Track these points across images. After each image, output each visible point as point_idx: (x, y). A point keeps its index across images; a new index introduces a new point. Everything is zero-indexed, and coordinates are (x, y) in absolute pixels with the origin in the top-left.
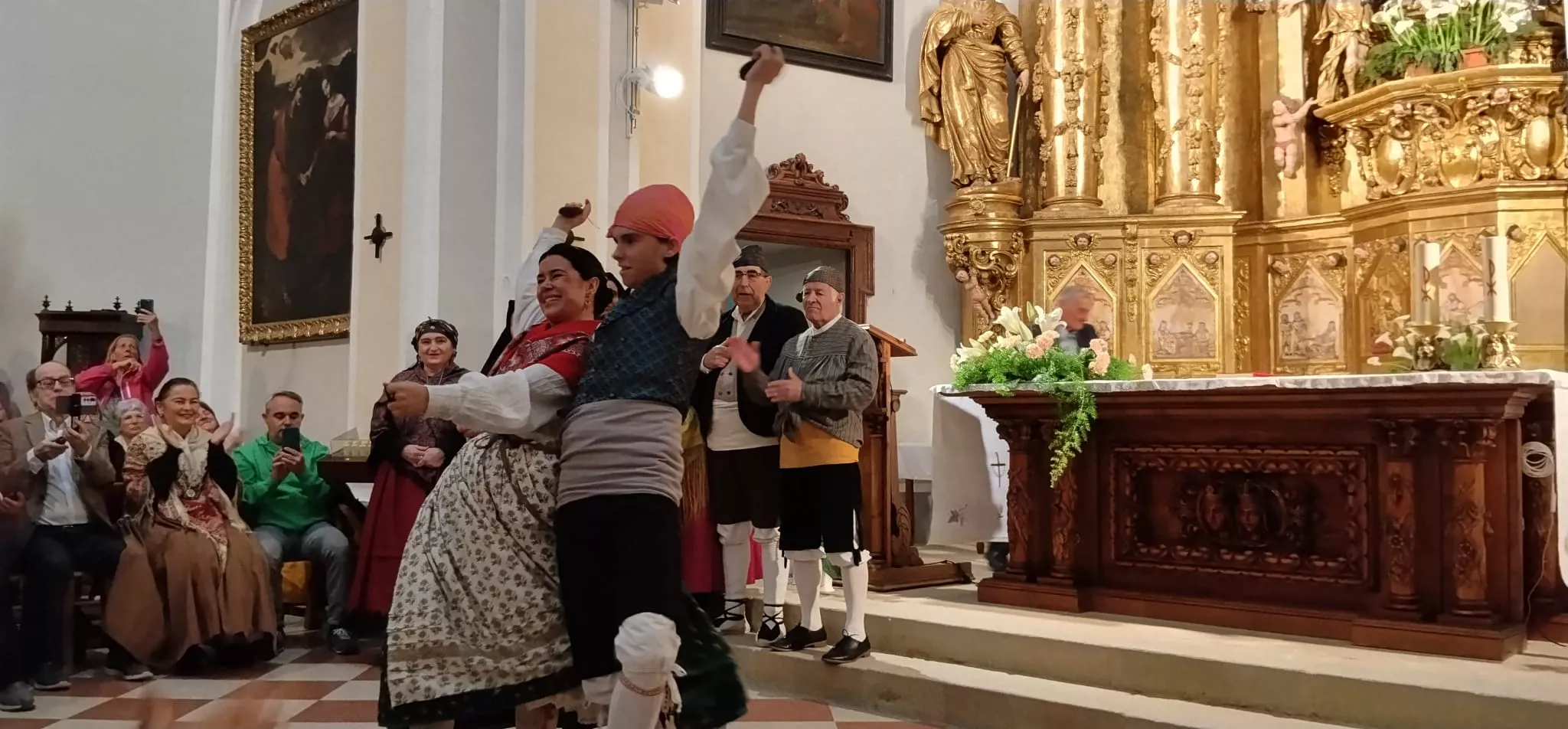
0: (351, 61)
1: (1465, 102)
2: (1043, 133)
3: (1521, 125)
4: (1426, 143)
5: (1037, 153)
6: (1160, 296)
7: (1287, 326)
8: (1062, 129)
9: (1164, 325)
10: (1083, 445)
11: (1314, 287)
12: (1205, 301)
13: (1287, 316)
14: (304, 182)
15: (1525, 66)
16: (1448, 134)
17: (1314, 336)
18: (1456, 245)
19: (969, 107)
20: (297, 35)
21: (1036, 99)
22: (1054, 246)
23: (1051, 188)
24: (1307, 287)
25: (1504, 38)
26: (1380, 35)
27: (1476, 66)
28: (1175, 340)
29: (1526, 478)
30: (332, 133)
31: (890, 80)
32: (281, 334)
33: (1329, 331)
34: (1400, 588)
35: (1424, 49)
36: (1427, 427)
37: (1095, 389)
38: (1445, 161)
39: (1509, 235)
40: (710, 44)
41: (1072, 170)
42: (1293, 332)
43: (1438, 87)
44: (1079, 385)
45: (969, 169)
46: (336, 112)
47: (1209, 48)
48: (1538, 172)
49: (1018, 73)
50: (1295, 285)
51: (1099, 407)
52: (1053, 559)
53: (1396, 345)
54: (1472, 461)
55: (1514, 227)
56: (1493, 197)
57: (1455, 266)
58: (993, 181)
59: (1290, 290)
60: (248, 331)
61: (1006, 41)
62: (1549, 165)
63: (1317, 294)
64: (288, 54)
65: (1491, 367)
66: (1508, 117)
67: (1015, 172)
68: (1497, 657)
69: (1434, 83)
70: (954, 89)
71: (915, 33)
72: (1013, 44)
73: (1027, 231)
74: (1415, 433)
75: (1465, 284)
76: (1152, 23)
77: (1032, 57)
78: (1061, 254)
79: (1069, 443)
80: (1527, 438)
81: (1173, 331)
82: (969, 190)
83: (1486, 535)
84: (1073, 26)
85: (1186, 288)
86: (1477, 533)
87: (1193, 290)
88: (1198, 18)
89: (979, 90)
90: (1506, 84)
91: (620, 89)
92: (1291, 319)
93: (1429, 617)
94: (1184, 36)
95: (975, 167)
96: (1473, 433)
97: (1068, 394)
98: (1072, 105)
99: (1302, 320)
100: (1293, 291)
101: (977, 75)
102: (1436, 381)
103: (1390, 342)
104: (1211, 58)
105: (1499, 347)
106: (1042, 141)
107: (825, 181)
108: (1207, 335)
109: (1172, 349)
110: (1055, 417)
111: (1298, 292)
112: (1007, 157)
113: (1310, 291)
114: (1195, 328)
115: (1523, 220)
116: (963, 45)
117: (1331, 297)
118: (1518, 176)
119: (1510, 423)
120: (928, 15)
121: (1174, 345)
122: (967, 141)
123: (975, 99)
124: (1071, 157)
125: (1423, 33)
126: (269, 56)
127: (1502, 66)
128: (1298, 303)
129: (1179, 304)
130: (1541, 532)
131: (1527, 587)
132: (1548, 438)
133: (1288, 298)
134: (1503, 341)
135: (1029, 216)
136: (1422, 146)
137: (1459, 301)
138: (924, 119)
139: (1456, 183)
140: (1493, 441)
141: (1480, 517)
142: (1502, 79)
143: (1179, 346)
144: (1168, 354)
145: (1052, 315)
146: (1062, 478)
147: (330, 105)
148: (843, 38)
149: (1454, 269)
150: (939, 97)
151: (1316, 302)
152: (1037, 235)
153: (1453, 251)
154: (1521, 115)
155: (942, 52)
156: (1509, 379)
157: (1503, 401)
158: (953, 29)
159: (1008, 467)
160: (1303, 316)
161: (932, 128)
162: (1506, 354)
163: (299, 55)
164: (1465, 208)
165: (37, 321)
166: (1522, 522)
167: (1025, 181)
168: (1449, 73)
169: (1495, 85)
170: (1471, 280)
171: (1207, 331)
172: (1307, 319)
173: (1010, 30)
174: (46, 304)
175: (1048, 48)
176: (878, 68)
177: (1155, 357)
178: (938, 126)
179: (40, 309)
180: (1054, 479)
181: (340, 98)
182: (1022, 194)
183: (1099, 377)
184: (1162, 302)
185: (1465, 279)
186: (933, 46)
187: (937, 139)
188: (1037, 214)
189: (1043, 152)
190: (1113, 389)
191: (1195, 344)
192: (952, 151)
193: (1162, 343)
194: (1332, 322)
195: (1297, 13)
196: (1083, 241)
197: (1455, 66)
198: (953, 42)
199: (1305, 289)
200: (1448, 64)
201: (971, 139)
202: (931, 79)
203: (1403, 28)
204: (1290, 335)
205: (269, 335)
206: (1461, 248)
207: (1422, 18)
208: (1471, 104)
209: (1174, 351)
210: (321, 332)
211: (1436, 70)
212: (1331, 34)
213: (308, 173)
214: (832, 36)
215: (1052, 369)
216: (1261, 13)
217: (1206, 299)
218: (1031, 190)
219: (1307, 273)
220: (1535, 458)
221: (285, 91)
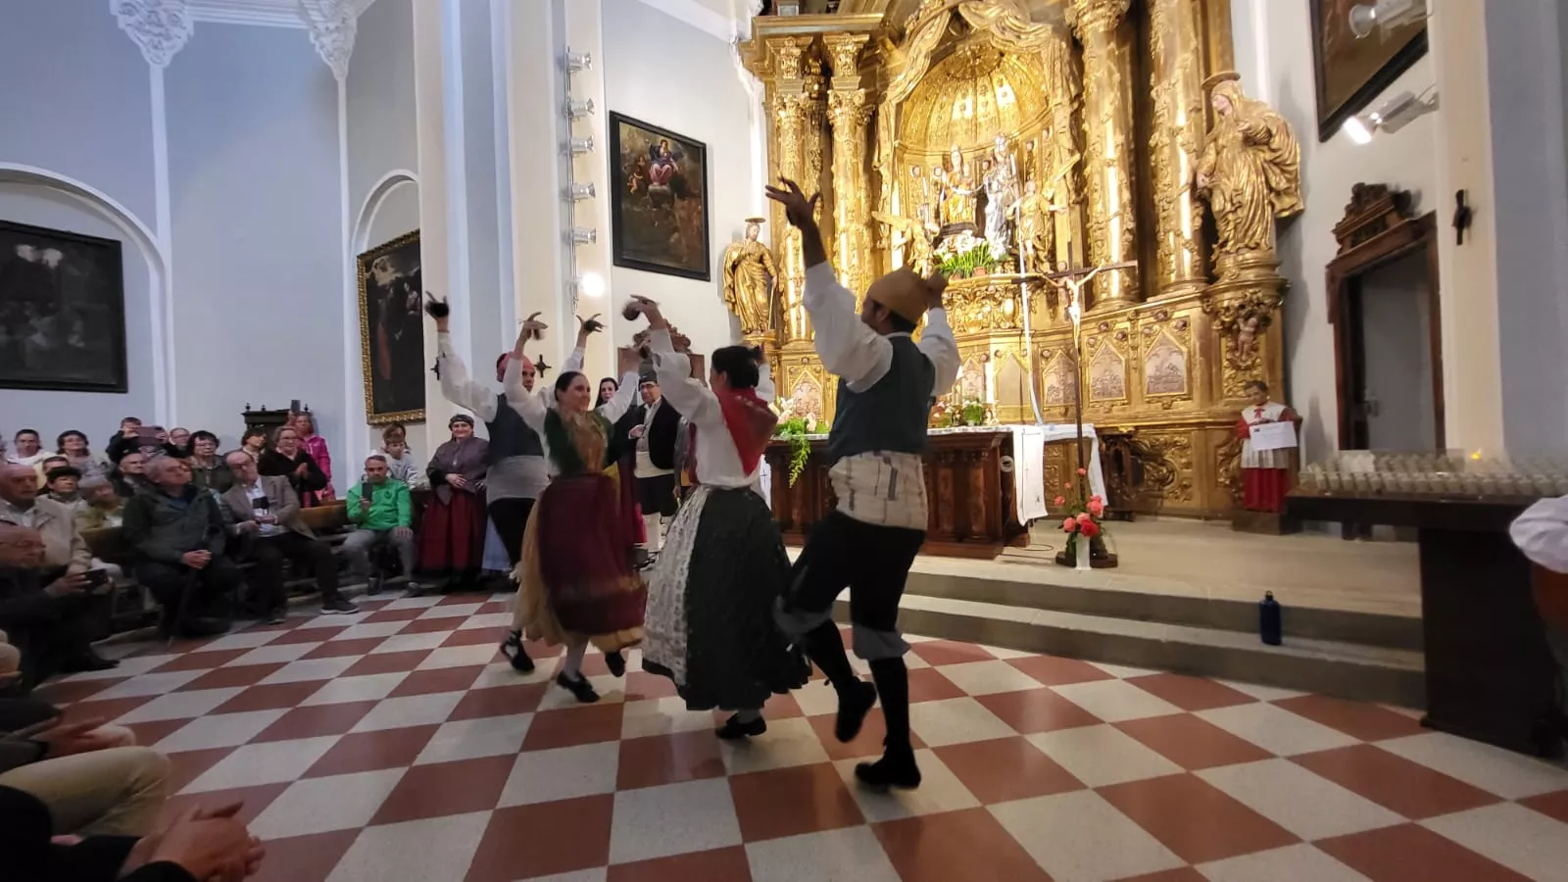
0: (419, 272)
1: (975, 293)
2: (785, 307)
3: (1000, 303)
4: (958, 312)
5: (783, 318)
8: (794, 306)
10: (804, 466)
14: (397, 338)
15: (1003, 275)
16: (968, 308)
19: (748, 295)
20: (388, 260)
21: (781, 290)
22: (793, 362)
23: (789, 334)
25: (992, 262)
26: (937, 260)
27: (980, 276)
29: (1002, 472)
30: (412, 312)
31: (709, 281)
32: (390, 420)
34: (947, 527)
35: (957, 267)
36: (958, 452)
37: (810, 439)
38: (967, 320)
39: (995, 355)
40: (615, 264)
41: (799, 325)
43: (964, 286)
44: (801, 436)
45: (750, 326)
46: (413, 301)
47: (860, 268)
48: (1008, 325)
49: (772, 278)
51: (812, 447)
52: (792, 521)
53: (946, 407)
54: (978, 468)
55: (997, 351)
56: (988, 337)
58: (762, 331)
60: (371, 418)
61: (765, 262)
62: (1013, 321)
64: (384, 269)
65: (986, 424)
66: (995, 299)
67: (773, 327)
68: (991, 558)
69: (961, 284)
70: (741, 285)
71: (721, 259)
72: (769, 263)
73: (779, 356)
74: (953, 455)
76: (834, 254)
77: (778, 270)
78: (795, 367)
79: (798, 465)
80: (1002, 455)
82: (750, 336)
83: (985, 502)
84: (797, 255)
86: (981, 501)
88: (855, 252)
89: (753, 286)
90: (993, 284)
91: (568, 287)
93: (960, 540)
94: (849, 260)
95: (752, 324)
96: (978, 455)
97: (797, 441)
98: (798, 294)
101: (752, 279)
102: (961, 431)
103: (943, 406)
104: (861, 271)
105: (988, 415)
106: (784, 312)
107: (678, 332)
110: (792, 452)
112: (768, 319)
115: (1002, 348)
116: (744, 264)
118: (999, 327)
119: (995, 449)
120: (727, 248)
122: (748, 312)
123: (751, 291)
124: (798, 319)
125: (956, 260)
126: (373, 269)
127: (992, 276)
130: (1009, 496)
131: (1004, 523)
132: (1011, 455)
134: (991, 412)
135: (780, 348)
136: (957, 314)
138: (727, 301)
139: (972, 330)
140: (988, 457)
141: (982, 494)
142: (992, 282)
145: (789, 402)
146: (795, 483)
147: (410, 297)
148: (684, 260)
150: (734, 290)
152: (784, 357)
153: (971, 363)
154: (1000, 299)
155: (734, 267)
156: (994, 430)
157: (991, 441)
158: (739, 257)
159: (769, 476)
161: (730, 305)
162: (992, 418)
163: (391, 270)
164: (976, 342)
165: (243, 418)
166: (1001, 493)
167: (777, 332)
168: (968, 279)
169: (989, 285)
170: (979, 376)
173: (767, 257)
174: (248, 408)
175: (785, 265)
176: (703, 275)
178: (734, 304)
179: (244, 410)
180: (791, 484)
181: (415, 293)
182: (777, 337)
183: (811, 433)
185: (976, 375)
186: (729, 264)
187: (734, 310)
188: (783, 347)
189: (786, 317)
190: (818, 438)
192: (741, 317)
195: (900, 250)
196: (805, 360)
197: (971, 275)
198: (739, 262)
200: (968, 275)
201: (750, 310)
202: (729, 280)
203: (947, 258)
205: (383, 420)
206: (974, 361)
207: (956, 252)
208: (978, 293)
210: (412, 418)
211: (962, 277)
212: (915, 261)
213: (400, 333)
214: (678, 259)
215: (789, 429)
216: (883, 249)
218: (780, 335)
220: (1006, 463)
221: (384, 290)
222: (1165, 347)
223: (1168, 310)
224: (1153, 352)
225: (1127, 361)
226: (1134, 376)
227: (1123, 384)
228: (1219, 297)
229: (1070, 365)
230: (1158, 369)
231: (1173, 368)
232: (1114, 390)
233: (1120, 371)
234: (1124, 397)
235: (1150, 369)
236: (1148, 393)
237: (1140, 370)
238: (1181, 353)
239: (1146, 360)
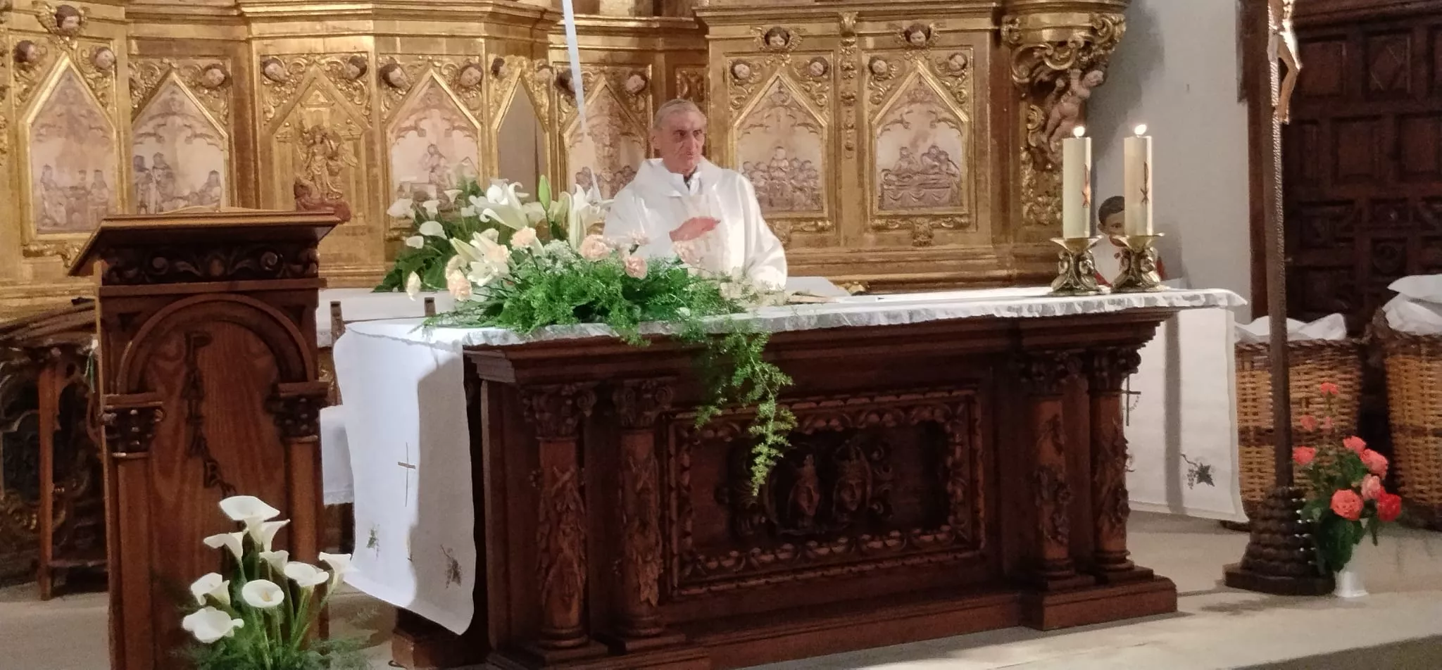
6: (41, 121)
7: (143, 175)
9: (48, 173)
11: (184, 115)
12: (101, 133)
13: (142, 158)
17: (186, 192)
18: (437, 77)
24: (174, 114)
28: (64, 201)
33: (209, 185)
39: (494, 71)
42: (153, 186)
50: (154, 107)
57: (435, 107)
59: (146, 117)
63: (190, 127)
75: (448, 133)
81: (61, 185)
85: (75, 108)
87: (84, 112)
92: (149, 163)
99: (168, 167)
100: (152, 118)
108: (105, 191)
109: (60, 215)
111: (160, 120)
113: (178, 121)
114: (90, 178)
117: (211, 133)
121: (63, 209)
128: (160, 139)
129: (67, 137)
133: (144, 130)
137: (441, 156)
143: (70, 211)
144: (56, 224)
149: (433, 110)
151: (188, 140)
153: (431, 86)
160: (168, 159)
164: (444, 27)
170: (454, 128)
171: (105, 186)
172: (176, 164)
177: (39, 231)
184: (43, 131)
185: (447, 125)
191: (91, 207)
193: (46, 204)
194: (214, 172)
199: (171, 118)
204: (149, 189)
206: (442, 82)
209: (64, 221)
217: (101, 129)
219: (174, 92)
222: (925, 108)
223: (932, 26)
224: (897, 116)
225: (837, 128)
226: (849, 166)
227: (820, 182)
228: (1031, 19)
229: (624, 120)
230: (905, 153)
231: (940, 156)
232: (798, 193)
233: (813, 150)
234: (826, 214)
235: (886, 152)
236: (880, 208)
237: (863, 154)
238: (957, 123)
239: (879, 131)
